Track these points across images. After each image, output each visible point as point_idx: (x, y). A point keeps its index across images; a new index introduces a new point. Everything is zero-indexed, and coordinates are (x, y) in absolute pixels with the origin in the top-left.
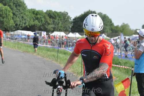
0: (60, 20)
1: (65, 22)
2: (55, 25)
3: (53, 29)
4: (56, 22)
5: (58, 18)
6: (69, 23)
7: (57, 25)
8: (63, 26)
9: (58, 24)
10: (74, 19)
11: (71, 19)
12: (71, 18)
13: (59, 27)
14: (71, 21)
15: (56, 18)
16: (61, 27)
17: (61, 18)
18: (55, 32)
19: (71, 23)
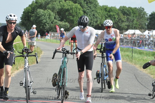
0: (135, 16)
1: (140, 19)
2: (130, 23)
3: (127, 27)
4: (131, 19)
5: (132, 15)
6: (145, 19)
7: (131, 22)
8: (138, 23)
9: (133, 22)
10: (150, 15)
11: (147, 16)
12: (148, 14)
13: (133, 24)
14: (148, 18)
15: (131, 14)
16: (136, 24)
17: (136, 15)
18: (129, 30)
19: (147, 20)
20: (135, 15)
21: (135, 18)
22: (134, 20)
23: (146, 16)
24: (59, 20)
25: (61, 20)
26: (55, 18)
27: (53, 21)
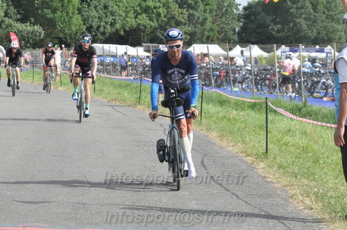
0: (208, 11)
1: (221, 17)
2: (195, 27)
3: (188, 37)
4: (198, 18)
5: (202, 7)
6: (233, 19)
7: (199, 26)
8: (216, 28)
9: (203, 24)
10: (245, 8)
11: (237, 9)
12: (240, 5)
13: (204, 30)
14: (239, 14)
15: (199, 6)
16: (211, 30)
17: (212, 8)
18: (194, 45)
19: (239, 20)
20: (207, 7)
21: (208, 15)
22: (206, 19)
23: (235, 11)
24: (17, 20)
25: (23, 20)
26: (6, 15)
27: (2, 21)
